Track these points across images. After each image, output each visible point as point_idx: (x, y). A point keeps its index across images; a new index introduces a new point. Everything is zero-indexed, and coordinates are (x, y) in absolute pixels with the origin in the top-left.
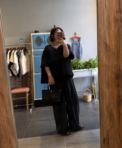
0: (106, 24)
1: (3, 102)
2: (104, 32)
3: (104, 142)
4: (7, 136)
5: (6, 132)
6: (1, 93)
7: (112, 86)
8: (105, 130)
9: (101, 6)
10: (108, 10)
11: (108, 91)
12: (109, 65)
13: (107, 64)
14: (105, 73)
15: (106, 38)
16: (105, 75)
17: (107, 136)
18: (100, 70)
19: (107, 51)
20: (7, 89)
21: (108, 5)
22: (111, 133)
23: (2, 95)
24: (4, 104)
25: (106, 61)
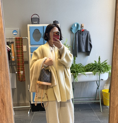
1: (3, 109)
6: (2, 100)
18: (114, 80)
20: (9, 96)
23: (3, 102)
24: (4, 112)
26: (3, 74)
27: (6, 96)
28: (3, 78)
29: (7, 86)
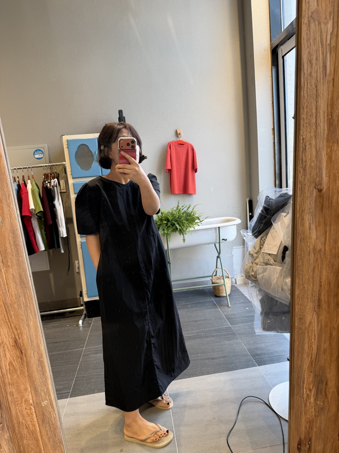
0: (323, 127)
2: (317, 152)
3: (299, 449)
5: (37, 440)
6: (16, 342)
7: (329, 307)
8: (303, 420)
10: (332, 84)
11: (316, 321)
13: (320, 246)
14: (314, 271)
15: (320, 169)
16: (313, 278)
17: (309, 433)
19: (322, 209)
20: (32, 330)
21: (332, 68)
22: (318, 425)
23: (17, 345)
24: (26, 372)
25: (317, 239)
26: (13, 275)
27: (25, 331)
28: (12, 285)
29: (26, 306)
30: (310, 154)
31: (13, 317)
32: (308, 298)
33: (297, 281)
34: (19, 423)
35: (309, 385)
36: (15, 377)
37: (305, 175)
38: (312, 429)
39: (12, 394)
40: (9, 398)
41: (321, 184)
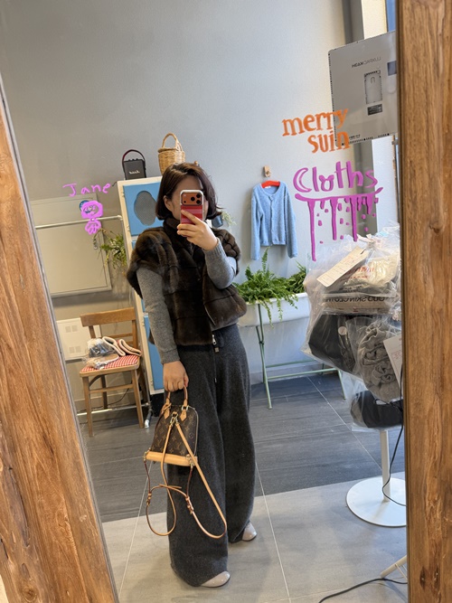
0: (437, 144)
1: (54, 466)
2: (430, 179)
3: (423, 583)
4: (79, 582)
5: (75, 567)
6: (45, 438)
8: (427, 543)
9: (416, 70)
10: (446, 88)
11: (439, 407)
12: (444, 310)
13: (440, 305)
14: (433, 339)
15: (436, 202)
16: (433, 348)
17: (435, 560)
20: (65, 422)
21: (447, 67)
22: (447, 551)
23: (48, 443)
24: (59, 477)
25: (435, 296)
26: (39, 351)
27: (56, 423)
28: (38, 365)
29: (56, 391)
30: (421, 182)
31: (40, 405)
32: (426, 377)
33: (410, 352)
34: (51, 544)
35: (433, 494)
36: (45, 483)
37: (415, 210)
38: (439, 555)
39: (41, 506)
40: (38, 511)
41: (437, 222)
